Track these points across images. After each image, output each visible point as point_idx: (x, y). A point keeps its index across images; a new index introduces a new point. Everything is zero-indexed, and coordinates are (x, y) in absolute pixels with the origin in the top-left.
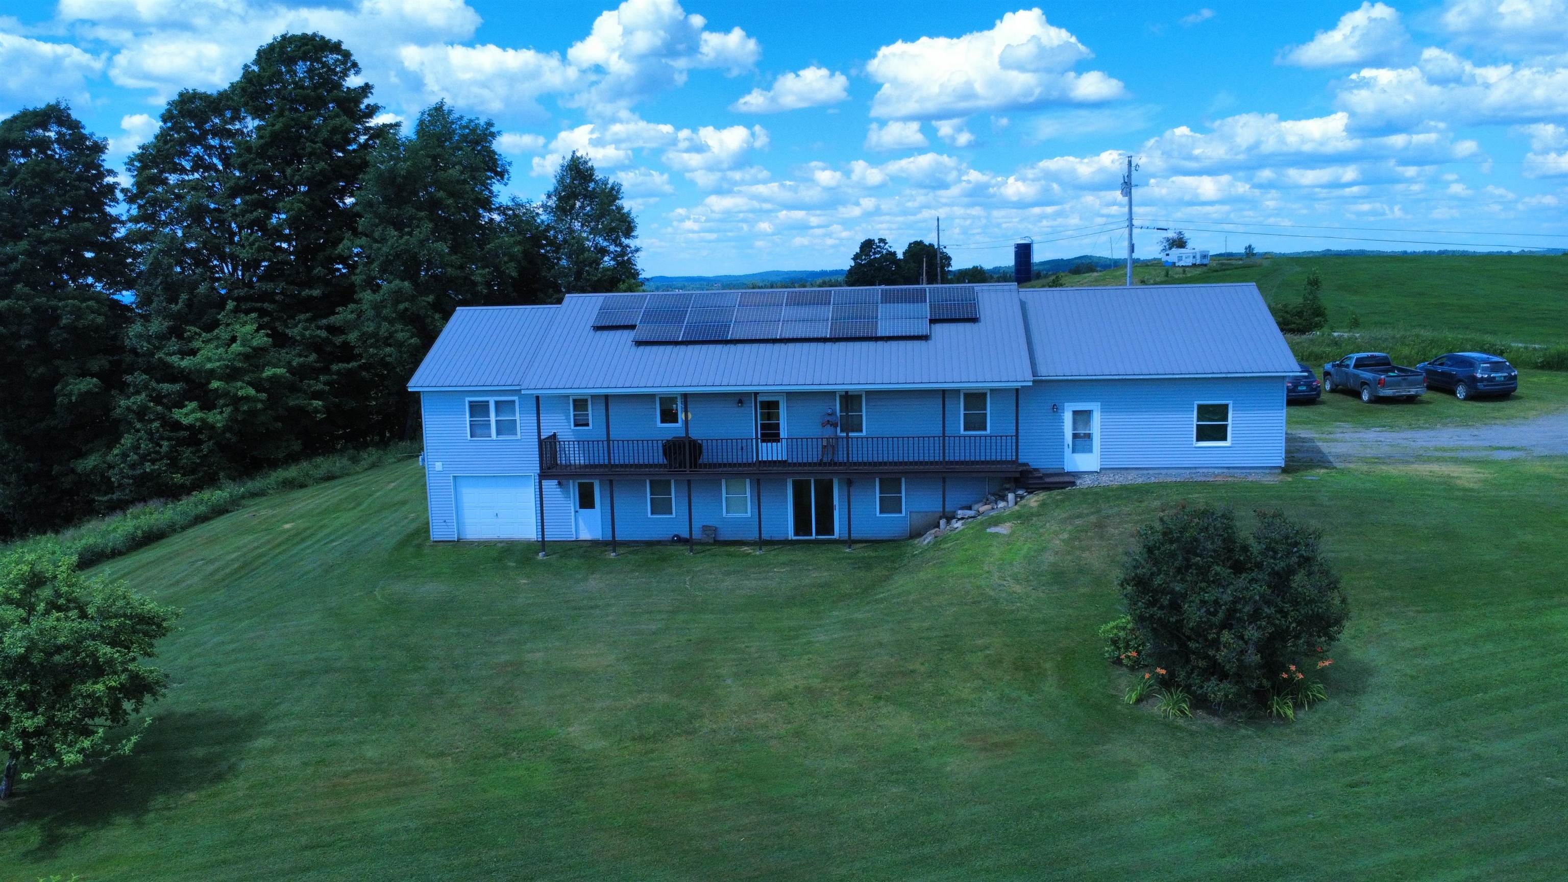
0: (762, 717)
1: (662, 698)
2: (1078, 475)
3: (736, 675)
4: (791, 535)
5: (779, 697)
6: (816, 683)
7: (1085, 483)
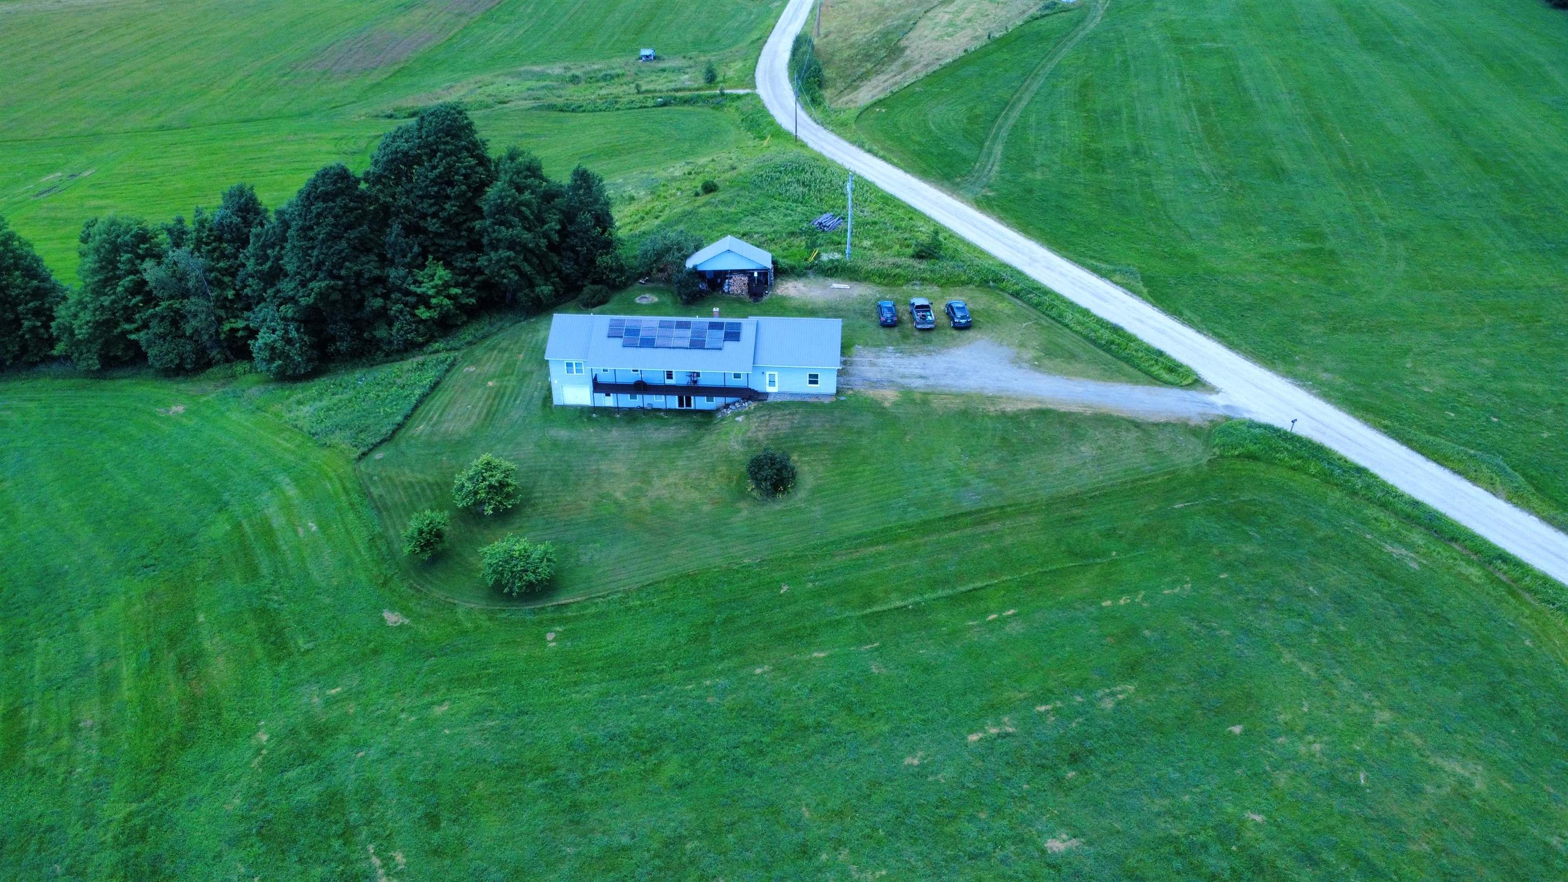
0: (664, 492)
1: (639, 484)
2: (767, 394)
3: (657, 477)
4: (677, 407)
5: (668, 485)
6: (677, 481)
7: (770, 399)
